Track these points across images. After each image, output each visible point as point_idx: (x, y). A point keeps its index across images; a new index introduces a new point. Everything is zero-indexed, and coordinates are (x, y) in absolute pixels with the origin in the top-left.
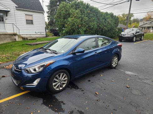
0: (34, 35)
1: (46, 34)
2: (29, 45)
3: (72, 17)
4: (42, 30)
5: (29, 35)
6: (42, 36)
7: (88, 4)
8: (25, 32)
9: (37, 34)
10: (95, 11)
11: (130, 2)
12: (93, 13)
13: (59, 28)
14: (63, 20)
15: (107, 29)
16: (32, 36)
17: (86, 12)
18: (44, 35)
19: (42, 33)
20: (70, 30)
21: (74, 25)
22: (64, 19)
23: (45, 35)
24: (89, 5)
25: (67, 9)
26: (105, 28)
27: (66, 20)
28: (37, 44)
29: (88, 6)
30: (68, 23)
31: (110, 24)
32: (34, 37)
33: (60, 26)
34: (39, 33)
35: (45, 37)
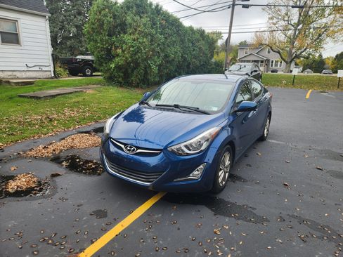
0: (23, 73)
1: (54, 72)
2: (31, 97)
3: (133, 33)
4: (45, 61)
5: (10, 73)
6: (45, 77)
7: (157, 6)
8: (9, 64)
9: (30, 69)
10: (174, 23)
11: (231, 9)
12: (170, 27)
13: (98, 57)
14: (107, 37)
15: (198, 64)
16: (19, 75)
17: (158, 23)
18: (49, 73)
19: (44, 69)
20: (129, 64)
21: (138, 51)
22: (110, 35)
23: (52, 72)
24: (161, 8)
25: (117, 14)
26: (194, 60)
27: (114, 38)
28: (53, 96)
29: (158, 10)
30: (124, 47)
31: (204, 53)
32: (24, 76)
33: (99, 52)
34: (37, 69)
35: (52, 78)
